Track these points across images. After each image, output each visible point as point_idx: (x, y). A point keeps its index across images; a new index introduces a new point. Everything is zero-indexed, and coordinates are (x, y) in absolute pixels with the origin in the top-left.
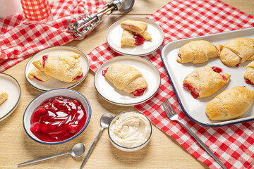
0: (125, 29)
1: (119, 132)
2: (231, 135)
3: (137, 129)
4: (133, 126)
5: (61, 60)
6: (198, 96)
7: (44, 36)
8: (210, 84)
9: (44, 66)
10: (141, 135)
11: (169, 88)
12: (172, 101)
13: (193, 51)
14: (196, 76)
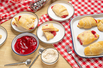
1: (45, 56)
2: (92, 62)
3: (53, 56)
7: (19, 9)
8: (88, 39)
9: (19, 20)
10: (54, 58)
11: (71, 39)
12: (71, 45)
13: (84, 23)
14: (83, 35)
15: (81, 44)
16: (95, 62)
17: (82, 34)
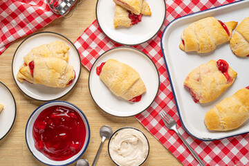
0: (118, 5)
1: (119, 150)
2: (225, 145)
3: (135, 147)
4: (131, 143)
5: (49, 69)
6: (198, 101)
10: (139, 153)
11: (169, 87)
12: (171, 105)
13: (198, 42)
14: (198, 80)
15: (196, 101)
16: (232, 145)
17: (197, 76)
